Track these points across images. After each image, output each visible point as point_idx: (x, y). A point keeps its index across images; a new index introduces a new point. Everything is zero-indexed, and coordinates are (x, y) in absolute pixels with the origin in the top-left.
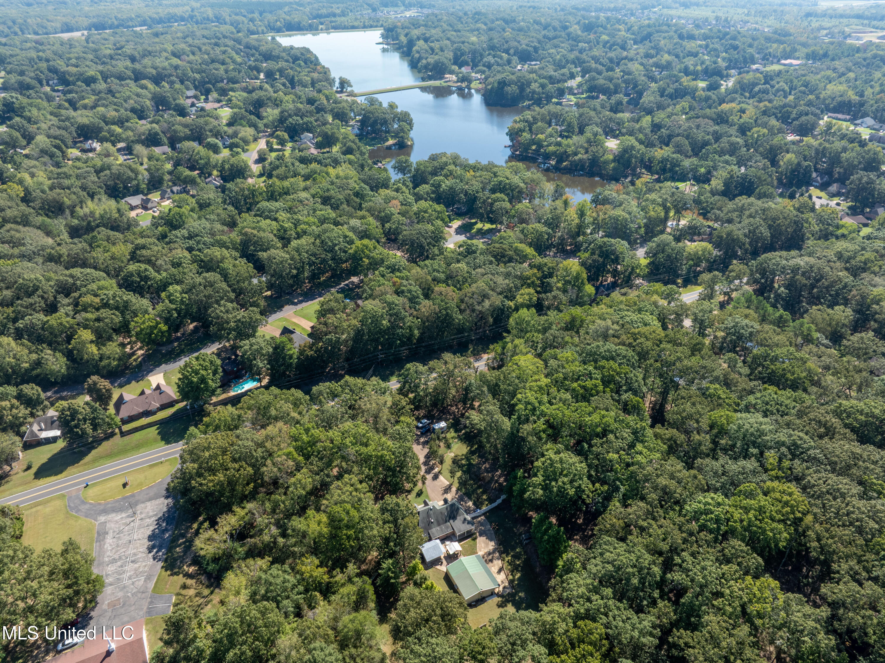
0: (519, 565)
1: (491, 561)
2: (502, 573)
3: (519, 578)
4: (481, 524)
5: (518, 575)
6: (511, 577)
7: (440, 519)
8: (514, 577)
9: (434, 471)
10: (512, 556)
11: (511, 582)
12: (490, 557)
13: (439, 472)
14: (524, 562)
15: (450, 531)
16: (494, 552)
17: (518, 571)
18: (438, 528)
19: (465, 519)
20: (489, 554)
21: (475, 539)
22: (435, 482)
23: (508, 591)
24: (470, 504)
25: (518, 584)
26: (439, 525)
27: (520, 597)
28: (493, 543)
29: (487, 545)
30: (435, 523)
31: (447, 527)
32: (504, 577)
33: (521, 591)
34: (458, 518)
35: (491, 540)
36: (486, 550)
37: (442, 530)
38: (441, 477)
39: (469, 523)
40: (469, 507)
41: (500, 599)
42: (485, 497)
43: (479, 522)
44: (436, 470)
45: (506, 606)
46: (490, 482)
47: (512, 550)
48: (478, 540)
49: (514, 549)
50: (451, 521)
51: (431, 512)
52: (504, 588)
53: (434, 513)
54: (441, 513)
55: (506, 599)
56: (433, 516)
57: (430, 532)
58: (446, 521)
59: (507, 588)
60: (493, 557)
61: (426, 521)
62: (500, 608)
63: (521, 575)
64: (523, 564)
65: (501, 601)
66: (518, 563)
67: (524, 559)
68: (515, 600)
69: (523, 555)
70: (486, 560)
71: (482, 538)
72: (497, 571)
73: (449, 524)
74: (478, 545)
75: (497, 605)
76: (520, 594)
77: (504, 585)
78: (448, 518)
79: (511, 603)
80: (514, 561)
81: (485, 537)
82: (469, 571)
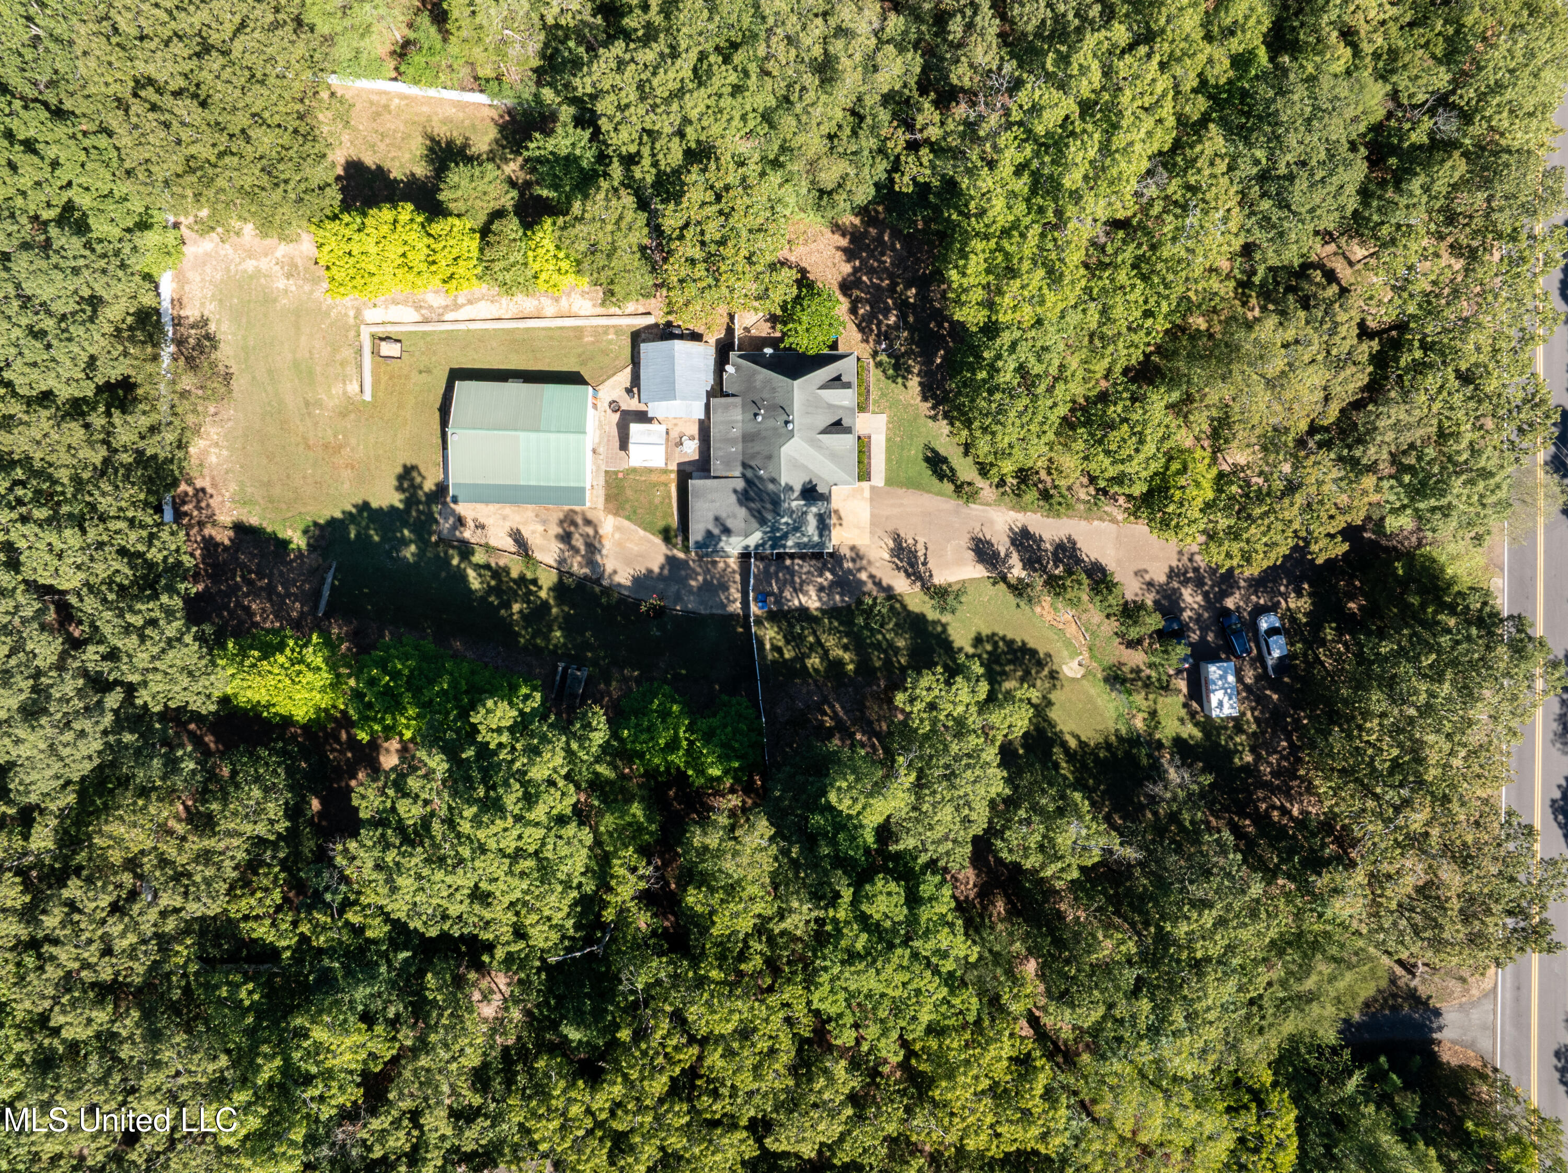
0: (508, 606)
1: (566, 538)
2: (509, 544)
3: (464, 578)
4: (714, 588)
5: (475, 582)
6: (479, 557)
7: (757, 447)
9: (1015, 562)
10: (545, 605)
11: (466, 550)
12: (578, 542)
14: (508, 624)
15: (716, 466)
16: (591, 562)
17: (490, 590)
19: (726, 531)
20: (592, 548)
21: (666, 535)
22: (964, 541)
23: (446, 525)
24: (811, 602)
25: (447, 560)
26: (744, 438)
27: (405, 543)
28: (623, 578)
29: (628, 561)
30: (751, 427)
31: (727, 463)
32: (494, 543)
33: (420, 557)
34: (742, 512)
35: (636, 580)
37: (730, 442)
39: (710, 537)
41: (428, 486)
42: (815, 662)
44: (1018, 574)
45: (400, 489)
47: (567, 617)
48: (658, 541)
49: (568, 626)
50: (740, 484)
51: (780, 422)
52: (461, 521)
53: (775, 429)
54: (769, 457)
55: (419, 502)
56: (771, 423)
57: (738, 400)
58: (745, 465)
59: (454, 528)
60: (576, 551)
61: (766, 395)
62: (399, 470)
63: (471, 591)
64: (503, 619)
65: (420, 487)
66: (516, 607)
67: (518, 634)
68: (405, 524)
69: (534, 637)
70: (574, 523)
71: (661, 560)
72: (526, 533)
73: (737, 473)
74: (641, 532)
75: (414, 468)
76: (413, 548)
77: (471, 524)
78: (749, 474)
79: (401, 506)
80: (528, 602)
81: (656, 570)
82: (533, 436)
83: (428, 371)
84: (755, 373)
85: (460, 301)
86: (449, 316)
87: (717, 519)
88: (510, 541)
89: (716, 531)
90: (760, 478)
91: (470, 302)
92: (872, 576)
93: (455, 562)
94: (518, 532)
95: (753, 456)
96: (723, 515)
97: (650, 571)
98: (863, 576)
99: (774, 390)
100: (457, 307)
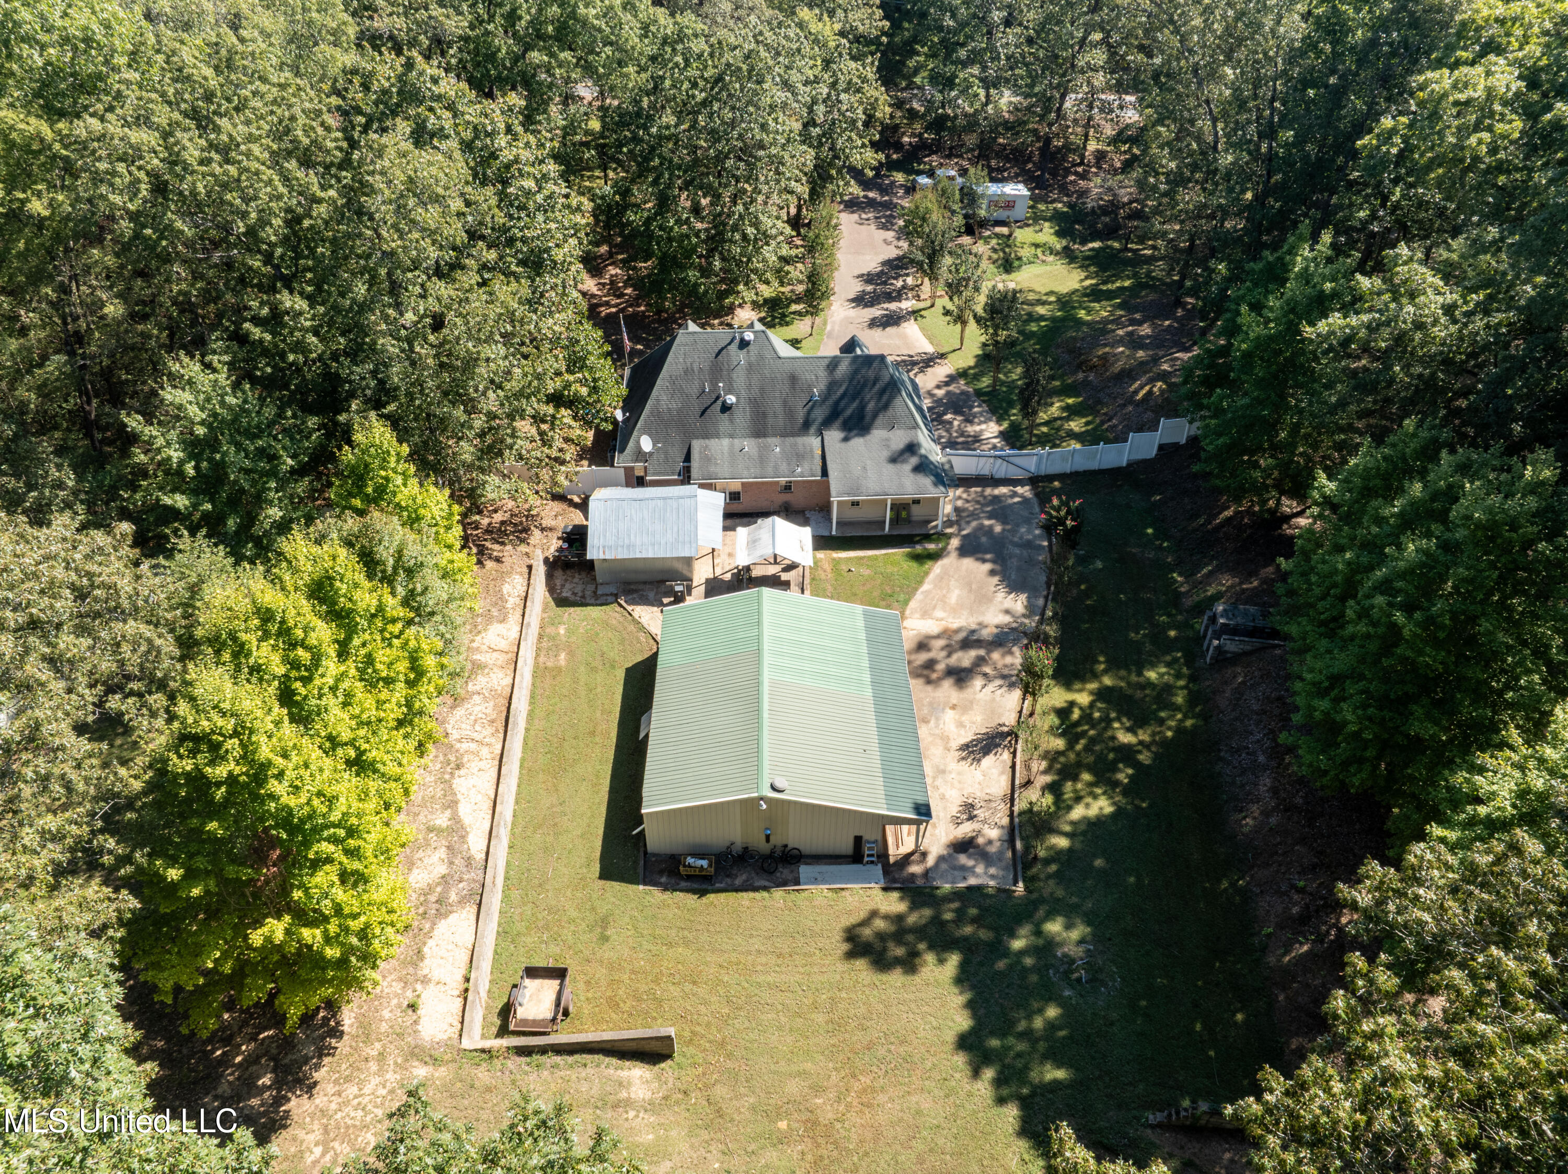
0: (1127, 754)
1: (960, 676)
2: (994, 762)
3: (1094, 826)
4: (999, 510)
5: (1095, 807)
6: (1039, 801)
7: (776, 407)
8: (1062, 805)
9: (893, 306)
10: (1102, 694)
11: (1028, 827)
12: (966, 658)
13: (915, 314)
14: (1165, 749)
15: (806, 472)
16: (1002, 640)
17: (1104, 781)
18: (749, 445)
19: (911, 448)
20: (968, 641)
21: (925, 559)
23: (979, 873)
24: (990, 430)
25: (1057, 855)
26: (759, 430)
27: (1043, 946)
28: (1018, 603)
29: (983, 599)
30: (742, 417)
31: (800, 456)
32: (999, 785)
33: (1070, 913)
34: (878, 434)
35: (1014, 587)
36: (962, 621)
37: (762, 459)
38: (911, 328)
39: (923, 467)
40: (977, 439)
41: (893, 904)
42: (1076, 425)
43: (996, 499)
44: (907, 305)
45: (910, 964)
46: (1128, 375)
47: (1113, 665)
48: (938, 568)
49: (1130, 661)
50: (833, 436)
51: (741, 357)
52: (964, 846)
53: (750, 367)
54: (793, 379)
55: (936, 920)
56: (739, 377)
57: (697, 445)
58: (806, 426)
59: (983, 855)
60: (981, 661)
61: (694, 390)
62: (861, 964)
63: (1119, 813)
64: (1157, 757)
65: (899, 919)
66: (1125, 738)
67: (1179, 731)
68: (997, 948)
69: (1176, 708)
70: (930, 665)
71: (968, 563)
72: (967, 736)
73: (815, 442)
74: (926, 587)
75: (851, 935)
76: (1054, 927)
77: (966, 829)
78: (819, 414)
79: (954, 960)
80: (1107, 721)
81: (988, 566)
82: (767, 659)
83: (604, 922)
84: (657, 413)
85: (442, 820)
86: (476, 844)
87: (893, 460)
88: (988, 761)
89: (914, 461)
90: (825, 397)
91: (452, 804)
92: (938, 387)
93: (1062, 842)
94: (965, 747)
95: (790, 413)
96: (886, 454)
97: (992, 573)
98: (940, 393)
99: (687, 372)
100: (457, 830)
